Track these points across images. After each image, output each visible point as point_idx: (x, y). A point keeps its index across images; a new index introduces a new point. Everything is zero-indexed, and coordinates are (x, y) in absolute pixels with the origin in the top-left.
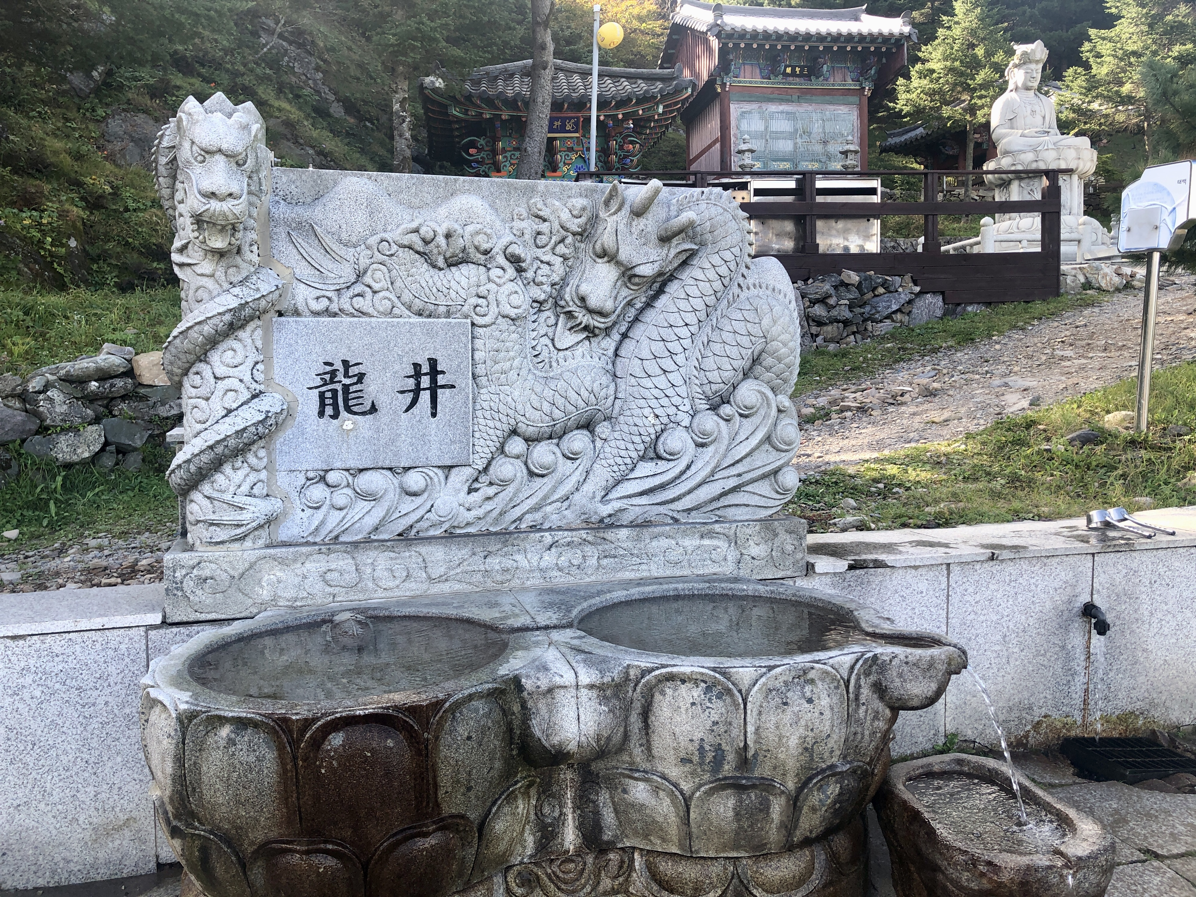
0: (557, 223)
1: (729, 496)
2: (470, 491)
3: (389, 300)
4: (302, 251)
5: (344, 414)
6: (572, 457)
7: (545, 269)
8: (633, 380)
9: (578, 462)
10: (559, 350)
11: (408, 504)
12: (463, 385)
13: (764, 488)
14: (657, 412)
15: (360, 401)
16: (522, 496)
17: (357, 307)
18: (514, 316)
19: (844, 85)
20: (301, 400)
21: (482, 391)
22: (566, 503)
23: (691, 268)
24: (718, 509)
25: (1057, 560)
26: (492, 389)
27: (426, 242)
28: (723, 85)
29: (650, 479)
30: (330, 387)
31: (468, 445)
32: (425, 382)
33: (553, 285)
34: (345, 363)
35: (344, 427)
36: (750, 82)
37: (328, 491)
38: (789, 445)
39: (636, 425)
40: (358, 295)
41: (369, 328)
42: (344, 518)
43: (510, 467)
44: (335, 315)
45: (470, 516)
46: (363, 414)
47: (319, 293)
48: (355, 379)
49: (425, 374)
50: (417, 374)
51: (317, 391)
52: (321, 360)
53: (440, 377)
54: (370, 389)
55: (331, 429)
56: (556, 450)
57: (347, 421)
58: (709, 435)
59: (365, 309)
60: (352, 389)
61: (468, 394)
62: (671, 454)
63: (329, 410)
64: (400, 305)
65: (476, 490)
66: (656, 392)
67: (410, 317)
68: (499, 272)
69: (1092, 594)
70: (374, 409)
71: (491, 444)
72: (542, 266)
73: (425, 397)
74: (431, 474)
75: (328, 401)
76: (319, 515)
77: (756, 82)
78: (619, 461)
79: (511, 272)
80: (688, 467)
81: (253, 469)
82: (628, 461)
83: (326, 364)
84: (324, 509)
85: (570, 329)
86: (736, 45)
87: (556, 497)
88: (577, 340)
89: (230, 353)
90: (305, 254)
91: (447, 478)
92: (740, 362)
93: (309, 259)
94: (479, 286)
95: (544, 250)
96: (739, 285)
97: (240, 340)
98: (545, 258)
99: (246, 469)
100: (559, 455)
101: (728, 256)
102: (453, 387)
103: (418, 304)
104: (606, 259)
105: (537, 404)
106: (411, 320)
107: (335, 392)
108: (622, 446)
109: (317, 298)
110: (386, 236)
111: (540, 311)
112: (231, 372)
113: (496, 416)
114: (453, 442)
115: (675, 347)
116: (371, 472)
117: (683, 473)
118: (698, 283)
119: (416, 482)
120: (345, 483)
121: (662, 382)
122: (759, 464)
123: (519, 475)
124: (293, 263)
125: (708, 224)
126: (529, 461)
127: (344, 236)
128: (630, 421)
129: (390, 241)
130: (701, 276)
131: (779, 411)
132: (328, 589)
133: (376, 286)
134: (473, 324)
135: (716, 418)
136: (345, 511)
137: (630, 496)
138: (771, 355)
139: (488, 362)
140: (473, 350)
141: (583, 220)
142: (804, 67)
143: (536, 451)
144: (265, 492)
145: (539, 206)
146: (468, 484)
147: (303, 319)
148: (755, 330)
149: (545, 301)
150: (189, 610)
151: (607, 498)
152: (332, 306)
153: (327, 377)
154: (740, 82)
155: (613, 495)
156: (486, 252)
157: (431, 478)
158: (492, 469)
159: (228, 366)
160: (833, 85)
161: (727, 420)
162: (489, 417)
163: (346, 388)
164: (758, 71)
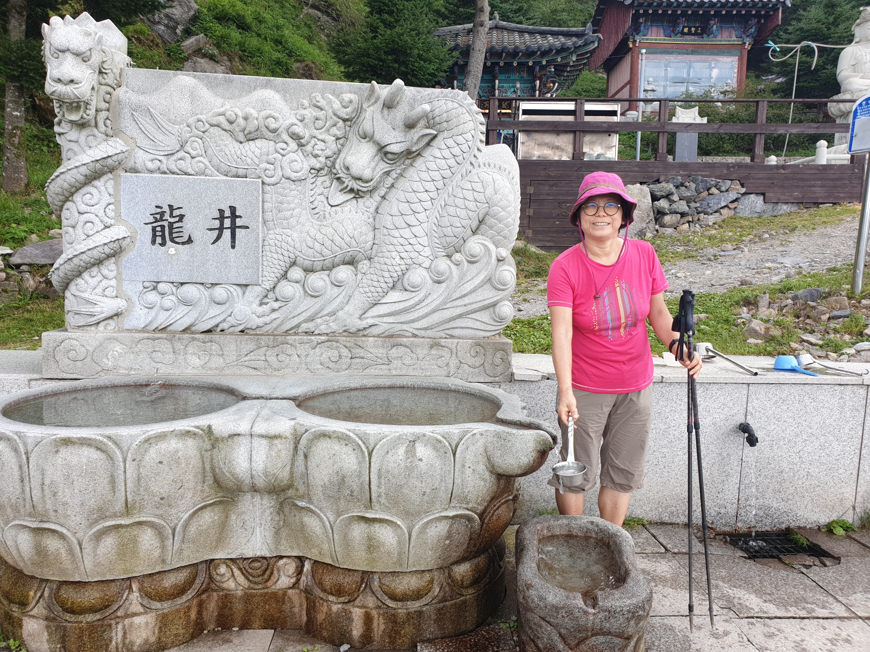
0: (330, 111)
1: (457, 321)
2: (261, 304)
3: (203, 163)
4: (141, 126)
5: (169, 243)
6: (338, 285)
7: (321, 145)
8: (385, 230)
9: (342, 288)
10: (332, 206)
11: (215, 310)
12: (255, 227)
13: (484, 316)
14: (402, 255)
15: (181, 234)
16: (299, 310)
17: (180, 167)
18: (294, 179)
19: (729, 41)
20: (139, 231)
21: (270, 232)
22: (334, 317)
23: (432, 148)
24: (448, 329)
25: (717, 386)
26: (278, 231)
27: (231, 123)
28: (634, 42)
29: (397, 305)
30: (159, 224)
31: (258, 270)
32: (227, 223)
33: (327, 158)
34: (171, 207)
35: (169, 252)
36: (656, 40)
37: (159, 297)
38: (504, 285)
39: (385, 264)
40: (181, 159)
41: (187, 183)
42: (170, 316)
43: (290, 288)
44: (165, 173)
45: (260, 321)
46: (183, 243)
47: (153, 157)
48: (177, 219)
49: (227, 217)
50: (222, 218)
51: (150, 226)
52: (154, 205)
53: (238, 220)
54: (188, 226)
55: (160, 253)
56: (327, 279)
57: (172, 249)
58: (442, 274)
59: (184, 169)
60: (175, 225)
61: (258, 233)
62: (413, 287)
63: (159, 240)
64: (211, 167)
65: (266, 304)
66: (402, 241)
67: (218, 176)
68: (284, 146)
69: (746, 416)
70: (190, 241)
71: (276, 271)
72: (318, 143)
73: (227, 233)
74: (231, 289)
75: (158, 234)
76: (153, 313)
77: (660, 40)
78: (372, 289)
79: (293, 145)
80: (426, 297)
81: (105, 277)
82: (379, 290)
83: (157, 207)
84: (155, 310)
85: (341, 191)
86: (646, 12)
87: (325, 312)
88: (345, 199)
89: (88, 196)
90: (143, 129)
91: (244, 293)
92: (467, 221)
93: (146, 133)
94: (268, 155)
95: (320, 131)
96: (471, 163)
97: (96, 187)
98: (320, 137)
99: (100, 277)
100: (328, 282)
101: (460, 139)
102: (248, 228)
103: (224, 167)
104: (367, 139)
105: (310, 244)
106: (217, 178)
107: (163, 227)
108: (375, 278)
109: (152, 160)
110: (201, 117)
111: (317, 176)
112: (88, 209)
113: (279, 250)
114: (247, 268)
115: (418, 207)
116: (188, 285)
117: (421, 301)
118: (436, 159)
119: (220, 295)
120: (170, 292)
121: (407, 233)
122: (481, 298)
123: (297, 294)
124: (135, 135)
125: (445, 115)
126: (306, 285)
127: (172, 117)
128: (382, 260)
129: (204, 121)
130: (438, 155)
131: (499, 260)
132: (153, 364)
133: (193, 153)
134: (263, 183)
135: (448, 262)
136: (171, 311)
137: (380, 316)
138: (493, 217)
139: (274, 210)
140: (263, 202)
141: (349, 110)
142: (698, 27)
143: (310, 278)
144: (114, 294)
145: (318, 99)
146: (259, 299)
147: (142, 175)
148: (480, 197)
149: (322, 169)
150: (58, 370)
151: (363, 316)
152: (162, 166)
153: (158, 216)
154: (647, 39)
155: (370, 313)
156: (274, 131)
157: (231, 292)
158: (277, 290)
159: (87, 205)
160: (720, 41)
161: (457, 265)
162: (274, 251)
163: (171, 225)
164: (662, 31)
